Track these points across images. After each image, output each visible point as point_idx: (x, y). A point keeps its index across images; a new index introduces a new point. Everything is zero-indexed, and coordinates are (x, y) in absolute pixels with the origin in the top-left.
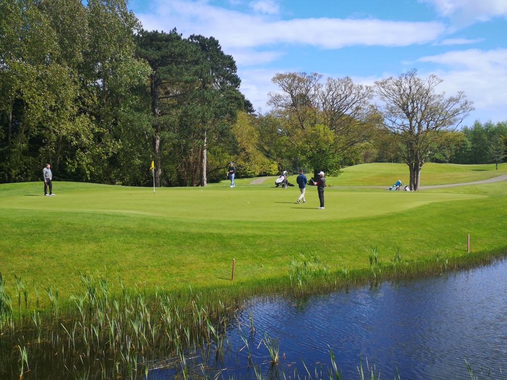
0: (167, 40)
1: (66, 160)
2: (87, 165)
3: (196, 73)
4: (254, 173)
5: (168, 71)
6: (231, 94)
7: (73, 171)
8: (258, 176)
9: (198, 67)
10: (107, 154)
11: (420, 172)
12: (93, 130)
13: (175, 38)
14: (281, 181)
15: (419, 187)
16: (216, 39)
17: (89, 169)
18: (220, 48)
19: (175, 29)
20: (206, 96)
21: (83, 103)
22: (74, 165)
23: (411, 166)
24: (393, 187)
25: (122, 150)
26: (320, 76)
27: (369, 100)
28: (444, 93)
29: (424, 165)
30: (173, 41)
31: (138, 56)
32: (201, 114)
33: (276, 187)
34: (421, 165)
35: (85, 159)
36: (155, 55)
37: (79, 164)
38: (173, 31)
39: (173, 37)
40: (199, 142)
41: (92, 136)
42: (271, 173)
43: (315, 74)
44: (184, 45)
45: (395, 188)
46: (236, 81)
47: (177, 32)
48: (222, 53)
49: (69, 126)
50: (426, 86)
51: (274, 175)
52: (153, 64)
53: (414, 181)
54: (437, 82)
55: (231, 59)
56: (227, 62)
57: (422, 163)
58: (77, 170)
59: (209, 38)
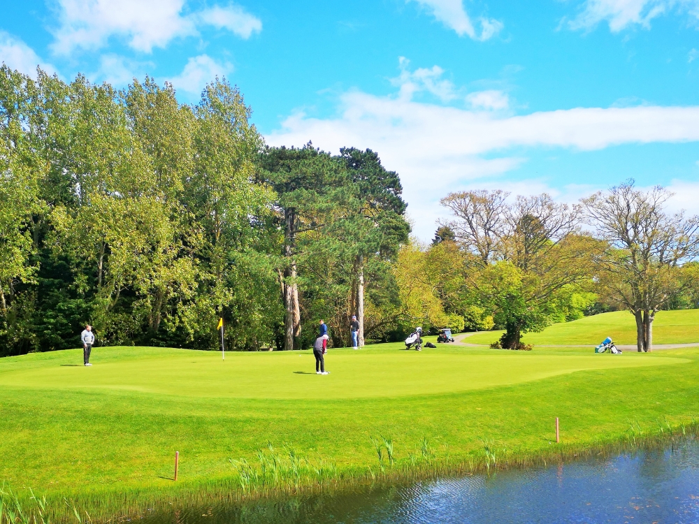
0: (298, 157)
1: (165, 316)
2: (191, 321)
3: (336, 198)
4: (457, 327)
5: (296, 198)
6: (389, 222)
7: (174, 330)
8: (463, 332)
9: (339, 189)
10: (216, 307)
11: (651, 325)
12: (197, 276)
13: (309, 154)
14: (413, 341)
15: (651, 346)
16: (374, 151)
17: (192, 328)
18: (380, 163)
19: (310, 142)
20: (347, 227)
21: (185, 243)
22: (174, 323)
23: (638, 315)
24: (601, 346)
25: (237, 301)
26: (507, 194)
27: (580, 224)
28: (683, 211)
29: (656, 315)
30: (306, 158)
31: (258, 179)
32: (338, 252)
33: (407, 349)
34: (652, 315)
35: (188, 315)
36: (282, 177)
37: (181, 322)
38: (308, 145)
39: (307, 154)
40: (337, 288)
41: (196, 285)
42: (483, 326)
43: (499, 192)
44: (320, 162)
45: (603, 348)
46: (400, 207)
47: (313, 145)
48: (381, 169)
49: (164, 272)
50: (650, 202)
51: (488, 330)
52: (279, 188)
53: (644, 338)
54: (666, 196)
55: (396, 177)
56: (389, 179)
57: (654, 311)
58: (179, 328)
59: (365, 151)
